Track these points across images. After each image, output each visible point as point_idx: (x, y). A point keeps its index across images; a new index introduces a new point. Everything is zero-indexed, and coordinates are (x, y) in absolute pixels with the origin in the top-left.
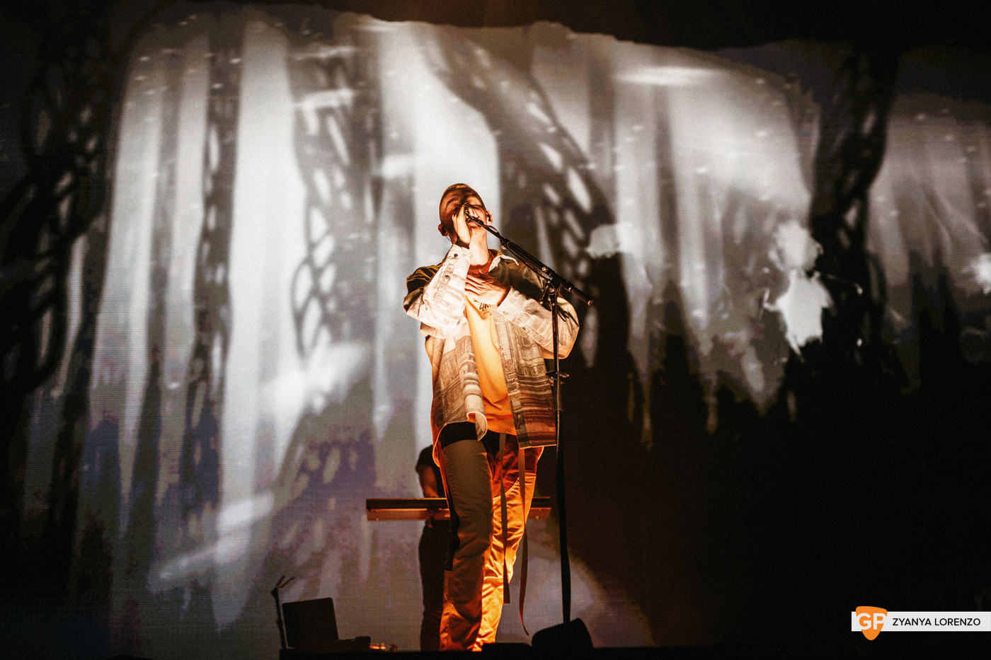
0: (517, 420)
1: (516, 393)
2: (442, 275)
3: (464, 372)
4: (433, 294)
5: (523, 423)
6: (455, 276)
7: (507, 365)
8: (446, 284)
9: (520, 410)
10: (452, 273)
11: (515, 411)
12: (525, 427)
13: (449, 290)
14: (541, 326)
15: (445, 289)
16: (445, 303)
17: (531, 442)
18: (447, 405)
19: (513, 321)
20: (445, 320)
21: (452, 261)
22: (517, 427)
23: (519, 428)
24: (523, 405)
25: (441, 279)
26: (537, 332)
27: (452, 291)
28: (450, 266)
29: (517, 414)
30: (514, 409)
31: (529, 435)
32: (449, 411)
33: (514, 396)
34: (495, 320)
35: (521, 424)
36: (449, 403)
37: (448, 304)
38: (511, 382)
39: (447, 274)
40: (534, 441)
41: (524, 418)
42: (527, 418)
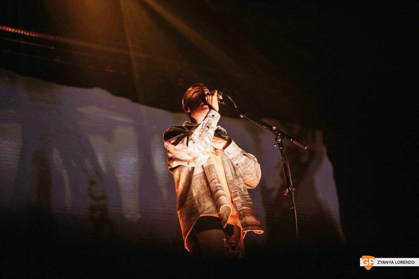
0: (240, 215)
1: (238, 198)
2: (204, 125)
3: (215, 183)
4: (198, 135)
5: (244, 216)
6: (212, 127)
7: (231, 182)
8: (207, 131)
9: (241, 209)
10: (211, 125)
11: (239, 210)
12: (246, 219)
13: (208, 134)
14: (248, 164)
15: (206, 133)
16: (205, 142)
17: (250, 227)
18: (200, 204)
19: (232, 159)
20: (204, 151)
21: (211, 119)
22: (241, 219)
23: (242, 220)
24: (243, 205)
25: (204, 127)
26: (246, 166)
27: (209, 136)
28: (210, 121)
29: (240, 211)
30: (238, 208)
31: (248, 223)
32: (202, 208)
33: (237, 200)
34: (222, 158)
35: (242, 217)
36: (202, 203)
37: (206, 143)
38: (234, 192)
39: (208, 125)
40: (252, 227)
41: (245, 213)
42: (247, 213)
